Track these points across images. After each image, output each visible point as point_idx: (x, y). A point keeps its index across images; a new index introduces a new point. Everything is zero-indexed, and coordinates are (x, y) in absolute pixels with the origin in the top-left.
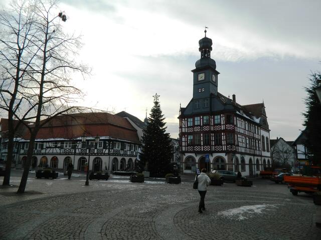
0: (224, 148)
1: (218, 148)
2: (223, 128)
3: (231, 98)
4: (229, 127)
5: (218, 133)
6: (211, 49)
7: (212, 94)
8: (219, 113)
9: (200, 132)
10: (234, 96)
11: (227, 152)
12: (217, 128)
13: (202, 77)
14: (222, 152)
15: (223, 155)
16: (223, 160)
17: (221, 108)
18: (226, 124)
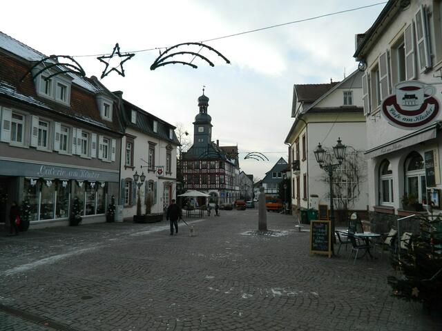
0: (218, 186)
1: (213, 186)
2: (217, 171)
3: (216, 143)
4: (221, 171)
5: (213, 175)
6: (208, 105)
7: (209, 144)
8: (213, 160)
9: (200, 173)
10: (218, 141)
11: (219, 189)
12: (212, 171)
13: (201, 129)
14: (216, 189)
15: (216, 191)
16: (216, 195)
17: (215, 156)
18: (220, 168)
